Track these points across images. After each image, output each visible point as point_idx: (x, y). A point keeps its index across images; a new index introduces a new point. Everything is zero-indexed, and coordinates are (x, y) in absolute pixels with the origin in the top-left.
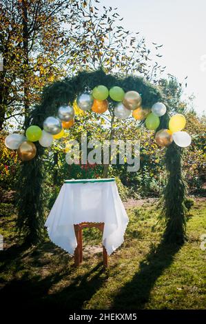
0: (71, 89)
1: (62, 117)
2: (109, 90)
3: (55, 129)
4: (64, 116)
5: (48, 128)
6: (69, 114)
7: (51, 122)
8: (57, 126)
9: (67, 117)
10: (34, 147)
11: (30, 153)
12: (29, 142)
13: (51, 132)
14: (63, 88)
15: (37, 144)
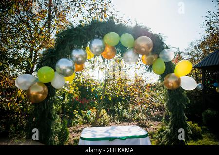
0: (84, 34)
1: (75, 59)
2: (120, 36)
3: (68, 71)
4: (77, 58)
5: (60, 69)
6: (82, 56)
7: (63, 64)
8: (70, 68)
9: (80, 59)
10: (46, 89)
11: (41, 95)
12: (40, 83)
13: (64, 74)
14: (77, 32)
15: (48, 85)
